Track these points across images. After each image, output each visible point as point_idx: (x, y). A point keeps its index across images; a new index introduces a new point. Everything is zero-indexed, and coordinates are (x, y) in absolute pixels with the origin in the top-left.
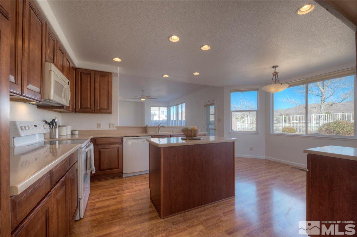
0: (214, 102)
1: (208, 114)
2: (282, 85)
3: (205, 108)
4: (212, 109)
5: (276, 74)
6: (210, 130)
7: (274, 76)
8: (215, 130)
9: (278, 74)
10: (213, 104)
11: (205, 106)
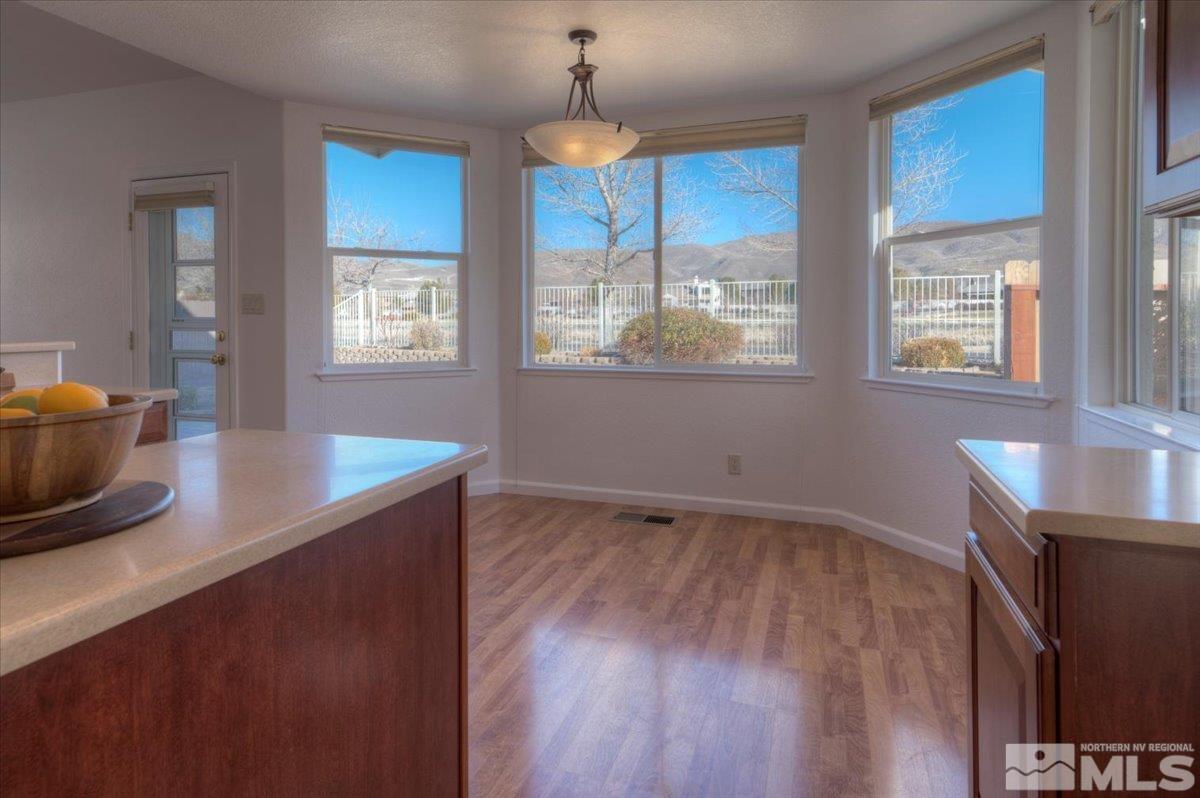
0: (209, 187)
1: (164, 260)
2: (619, 130)
3: (142, 219)
4: (196, 230)
5: (583, 73)
6: (181, 364)
7: (577, 83)
8: (221, 361)
9: (596, 76)
10: (201, 198)
11: (136, 207)
